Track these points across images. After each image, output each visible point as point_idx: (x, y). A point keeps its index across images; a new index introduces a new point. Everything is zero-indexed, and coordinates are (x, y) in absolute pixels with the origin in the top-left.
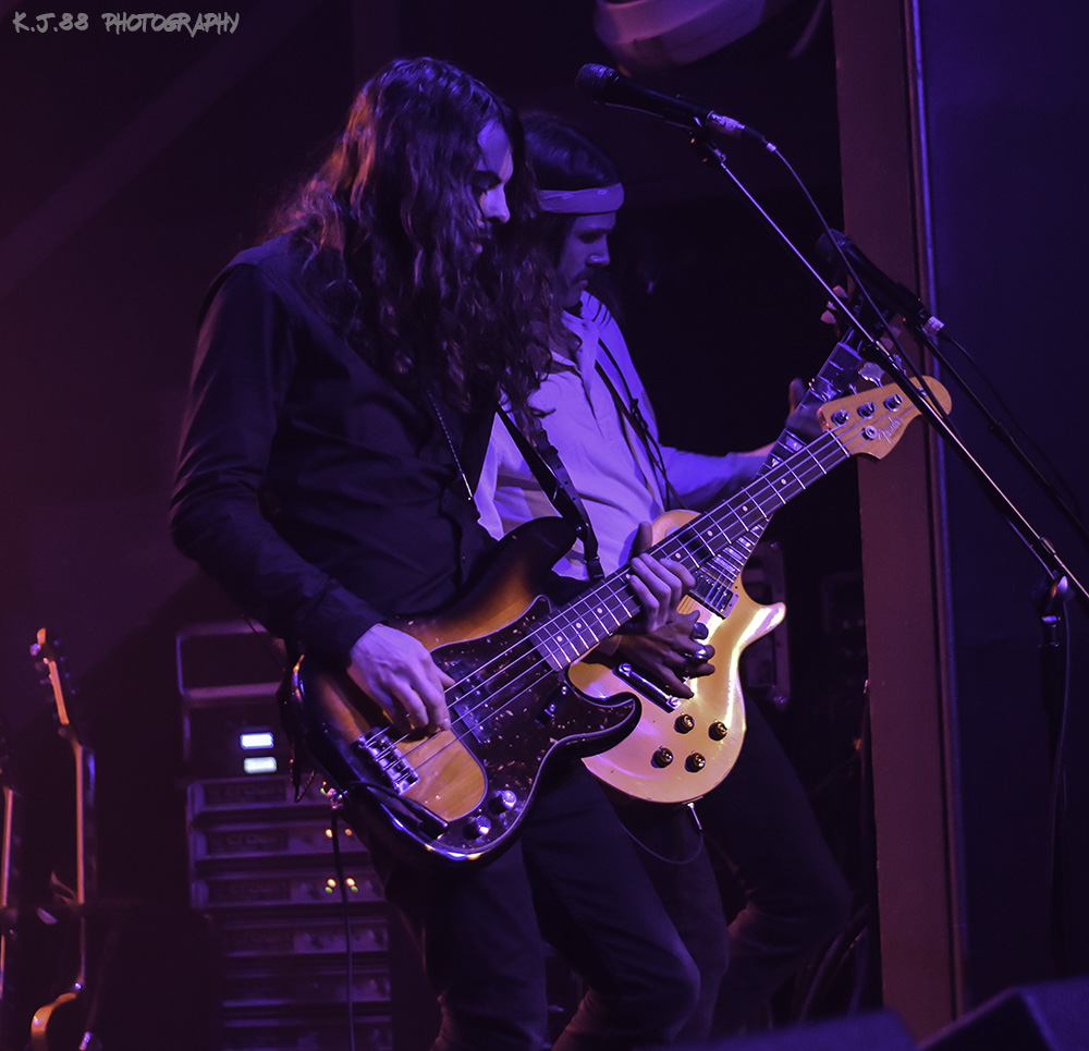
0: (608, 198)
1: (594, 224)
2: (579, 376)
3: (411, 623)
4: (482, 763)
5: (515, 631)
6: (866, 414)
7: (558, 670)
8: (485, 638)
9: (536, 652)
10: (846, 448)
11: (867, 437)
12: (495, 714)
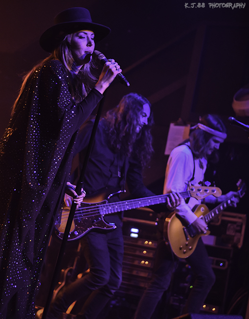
4: (76, 225)
5: (96, 204)
6: (199, 190)
7: (101, 214)
8: (89, 204)
9: (98, 210)
10: (190, 195)
11: (197, 195)
12: (83, 218)
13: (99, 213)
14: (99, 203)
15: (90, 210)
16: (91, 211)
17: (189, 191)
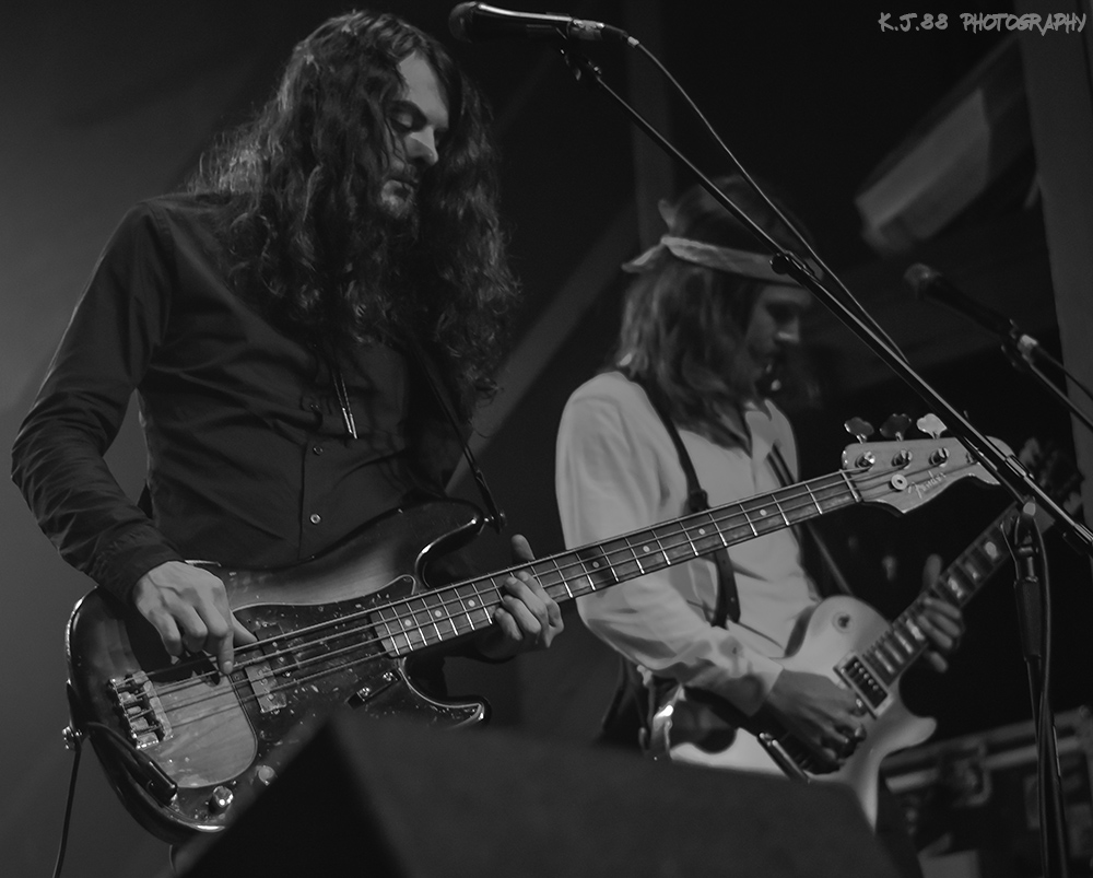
1: (782, 295)
2: (750, 455)
3: (231, 574)
5: (359, 606)
6: (900, 463)
7: (392, 655)
8: (318, 606)
9: (373, 631)
10: (858, 492)
11: (891, 486)
12: (295, 686)
13: (379, 646)
14: (374, 595)
15: (322, 641)
16: (332, 643)
17: (849, 474)
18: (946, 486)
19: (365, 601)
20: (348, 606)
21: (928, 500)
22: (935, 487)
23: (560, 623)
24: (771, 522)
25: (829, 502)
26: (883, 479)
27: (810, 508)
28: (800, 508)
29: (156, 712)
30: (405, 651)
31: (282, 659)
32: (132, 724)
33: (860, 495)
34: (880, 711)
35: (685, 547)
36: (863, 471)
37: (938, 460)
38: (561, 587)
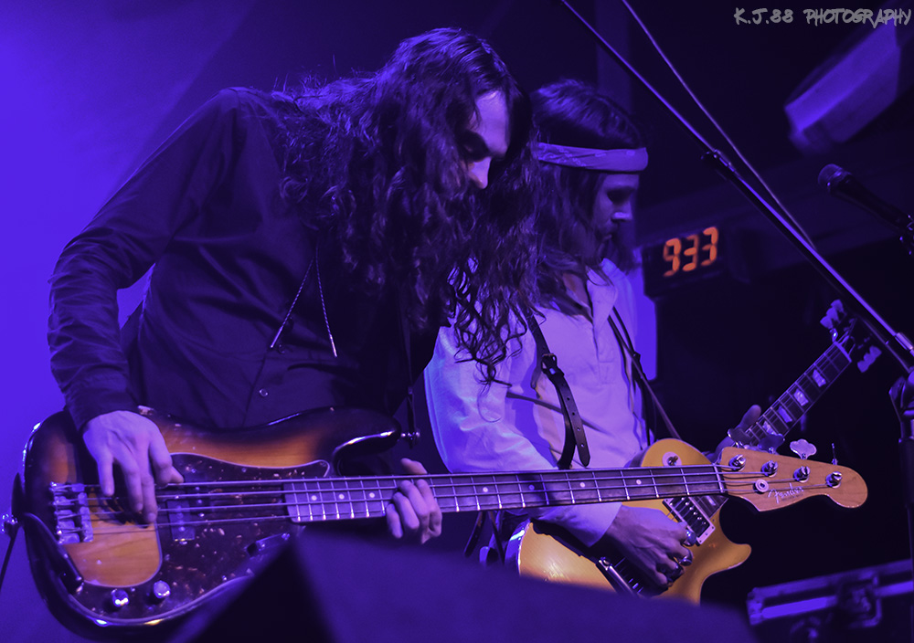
0: (635, 158)
1: (619, 182)
2: (591, 321)
3: (177, 425)
4: (164, 556)
5: (276, 475)
6: (768, 471)
7: (294, 520)
8: (243, 467)
9: (283, 498)
10: (724, 485)
11: (755, 488)
12: (205, 526)
13: (285, 510)
14: (292, 470)
15: (238, 495)
16: (246, 500)
17: (720, 469)
18: (802, 498)
19: (283, 473)
20: (268, 473)
21: (783, 506)
22: (792, 497)
23: (439, 529)
24: (643, 492)
25: (698, 487)
26: (749, 481)
27: (680, 488)
28: (671, 486)
29: (84, 518)
30: (305, 520)
31: (200, 501)
32: (60, 523)
33: (725, 488)
34: (702, 539)
35: (565, 493)
36: (733, 470)
37: (800, 476)
38: (452, 501)
